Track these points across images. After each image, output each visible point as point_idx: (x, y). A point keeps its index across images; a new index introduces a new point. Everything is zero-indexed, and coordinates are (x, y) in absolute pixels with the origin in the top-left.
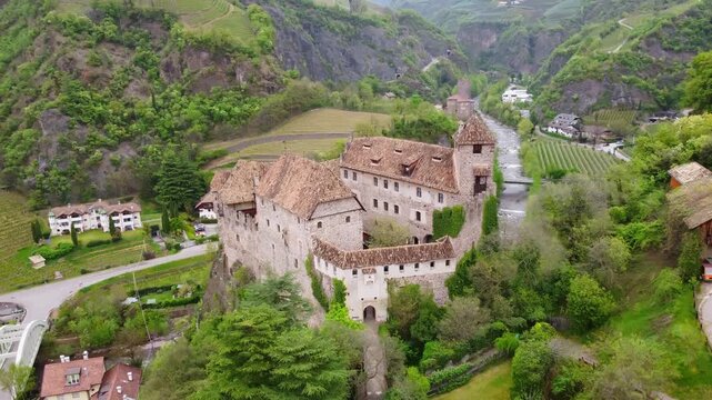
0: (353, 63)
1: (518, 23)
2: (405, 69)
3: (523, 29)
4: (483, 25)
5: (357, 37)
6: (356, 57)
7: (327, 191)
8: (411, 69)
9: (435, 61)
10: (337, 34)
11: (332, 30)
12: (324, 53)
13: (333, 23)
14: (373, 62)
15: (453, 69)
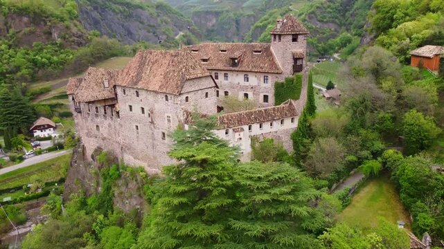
0: (130, 33)
1: (227, 11)
2: (164, 37)
3: (231, 15)
4: (207, 13)
5: (130, 16)
6: (131, 29)
7: (191, 71)
8: (168, 37)
9: (181, 33)
10: (117, 14)
11: (114, 11)
12: (110, 26)
13: (114, 6)
14: (143, 33)
15: (193, 38)
